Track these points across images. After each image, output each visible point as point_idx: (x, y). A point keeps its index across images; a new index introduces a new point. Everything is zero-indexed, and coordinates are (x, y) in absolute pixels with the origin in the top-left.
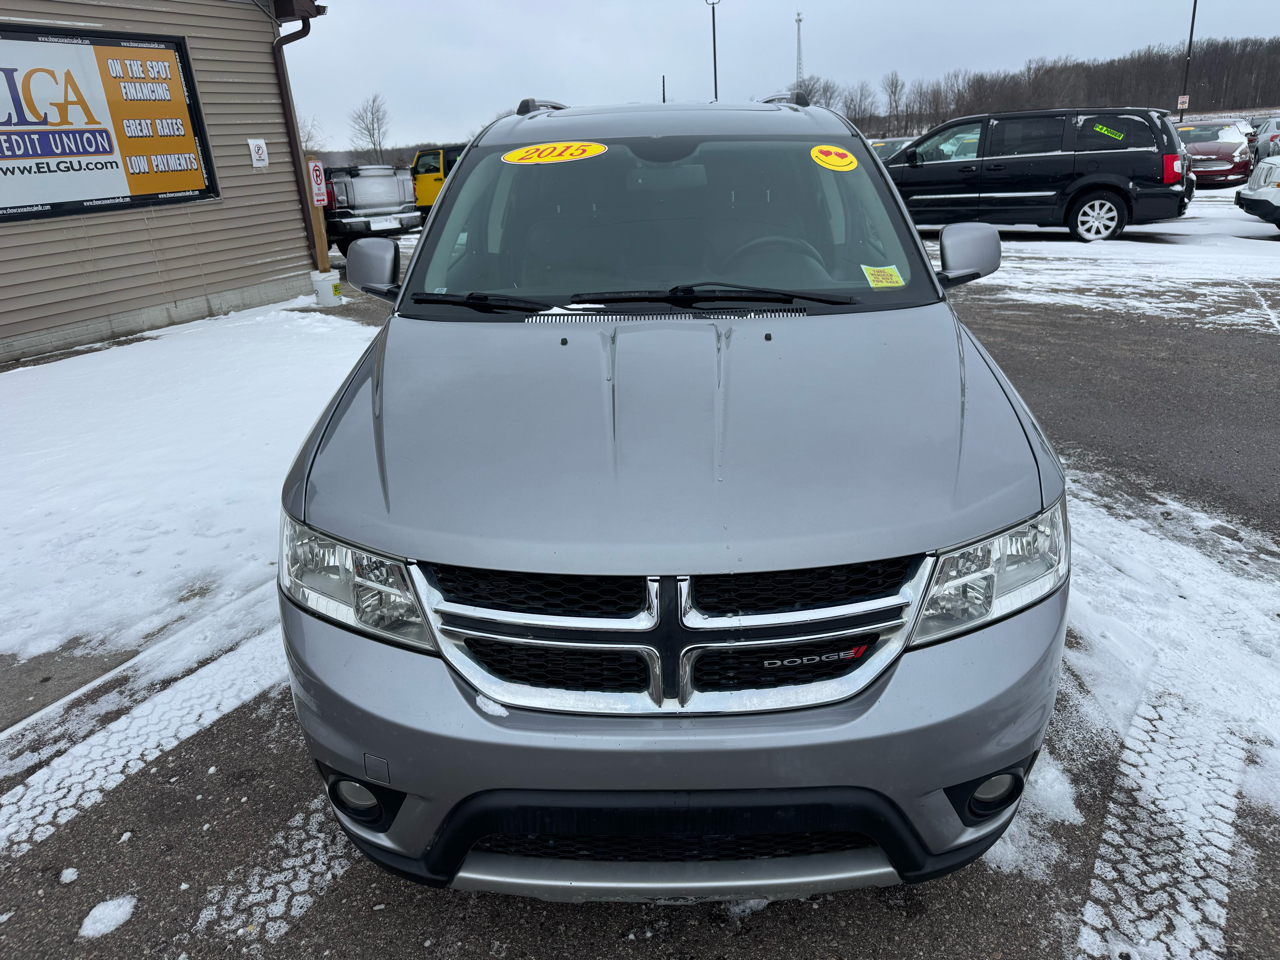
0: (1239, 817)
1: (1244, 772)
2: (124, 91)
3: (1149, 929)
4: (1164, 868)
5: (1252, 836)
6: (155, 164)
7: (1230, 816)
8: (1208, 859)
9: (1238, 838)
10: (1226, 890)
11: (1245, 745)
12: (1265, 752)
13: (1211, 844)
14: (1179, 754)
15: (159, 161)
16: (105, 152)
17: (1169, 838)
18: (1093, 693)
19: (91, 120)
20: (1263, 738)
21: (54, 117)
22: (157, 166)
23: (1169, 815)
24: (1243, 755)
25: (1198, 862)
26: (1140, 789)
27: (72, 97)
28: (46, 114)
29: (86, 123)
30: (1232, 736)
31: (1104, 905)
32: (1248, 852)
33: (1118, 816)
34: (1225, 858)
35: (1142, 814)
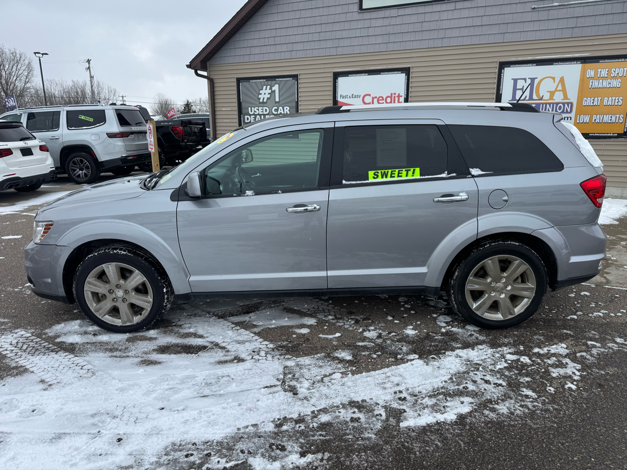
0: (26, 369)
1: (39, 377)
2: (591, 84)
3: (14, 342)
4: (27, 349)
5: (17, 368)
6: (594, 119)
7: (27, 367)
8: (20, 357)
9: (20, 365)
10: (9, 356)
11: (49, 383)
12: (42, 386)
13: (24, 359)
14: (61, 367)
15: (597, 118)
16: (567, 112)
17: (34, 353)
18: (109, 358)
19: (566, 97)
20: (49, 389)
21: (547, 96)
22: (595, 120)
23: (41, 356)
24: (47, 380)
25: (22, 355)
26: (56, 354)
27: (560, 88)
28: (543, 96)
29: (562, 100)
30: (57, 382)
31: (28, 337)
32: (14, 365)
33: (51, 347)
34: (17, 360)
35: (47, 351)
